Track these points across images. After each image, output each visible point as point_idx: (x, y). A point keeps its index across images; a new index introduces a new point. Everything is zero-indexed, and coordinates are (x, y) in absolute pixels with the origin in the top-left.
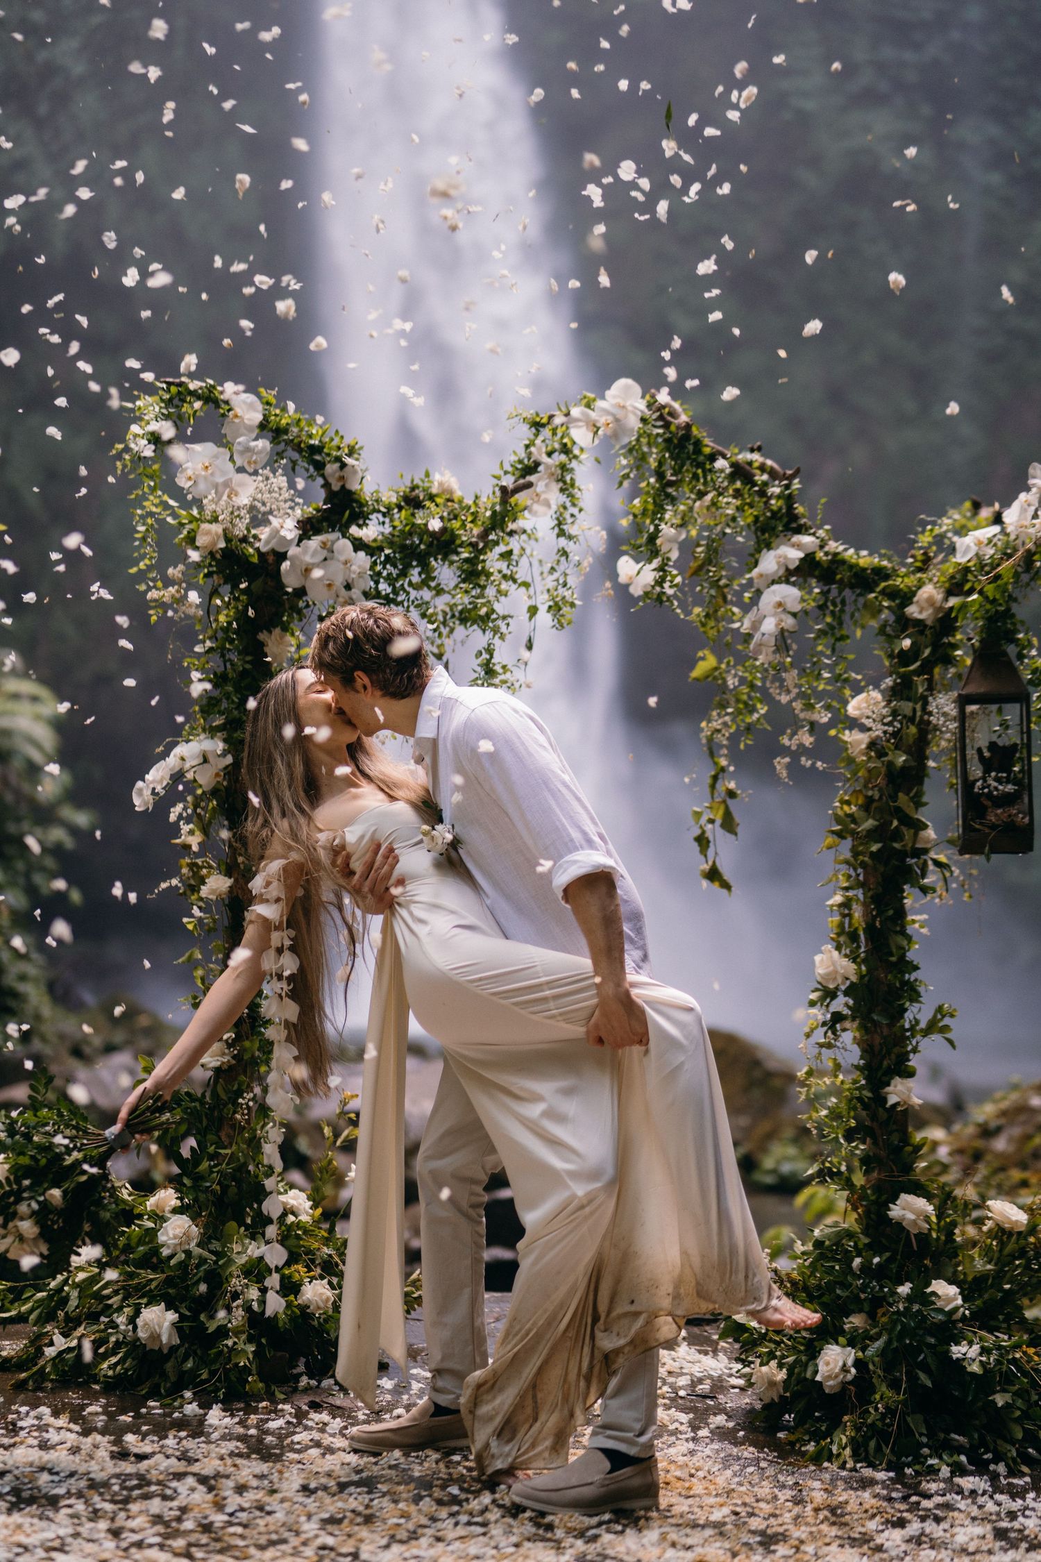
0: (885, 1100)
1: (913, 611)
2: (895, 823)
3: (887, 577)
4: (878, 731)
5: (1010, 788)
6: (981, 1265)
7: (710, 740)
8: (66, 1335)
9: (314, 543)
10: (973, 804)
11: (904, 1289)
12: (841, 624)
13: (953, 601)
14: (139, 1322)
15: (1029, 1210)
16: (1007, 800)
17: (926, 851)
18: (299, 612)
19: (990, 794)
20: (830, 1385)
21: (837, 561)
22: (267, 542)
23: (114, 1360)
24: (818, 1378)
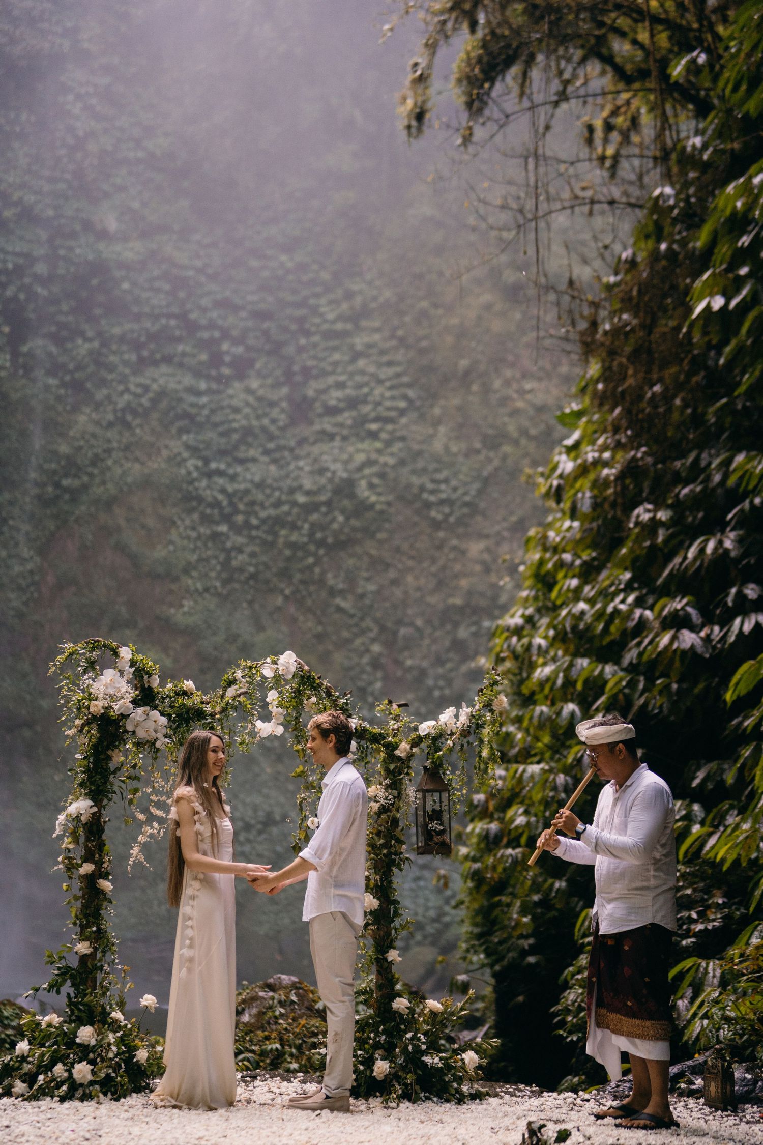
0: (386, 959)
1: (397, 752)
2: (393, 842)
3: (384, 738)
4: (383, 802)
5: (441, 828)
6: (426, 1027)
7: (301, 803)
8: (23, 1082)
9: (140, 710)
10: (428, 835)
11: (409, 1035)
12: (366, 755)
13: (414, 750)
14: (74, 1071)
15: (442, 1004)
16: (442, 832)
17: (402, 853)
18: (124, 741)
19: (435, 831)
20: (380, 1077)
21: (365, 730)
22: (119, 710)
23: (65, 1088)
24: (375, 1074)
